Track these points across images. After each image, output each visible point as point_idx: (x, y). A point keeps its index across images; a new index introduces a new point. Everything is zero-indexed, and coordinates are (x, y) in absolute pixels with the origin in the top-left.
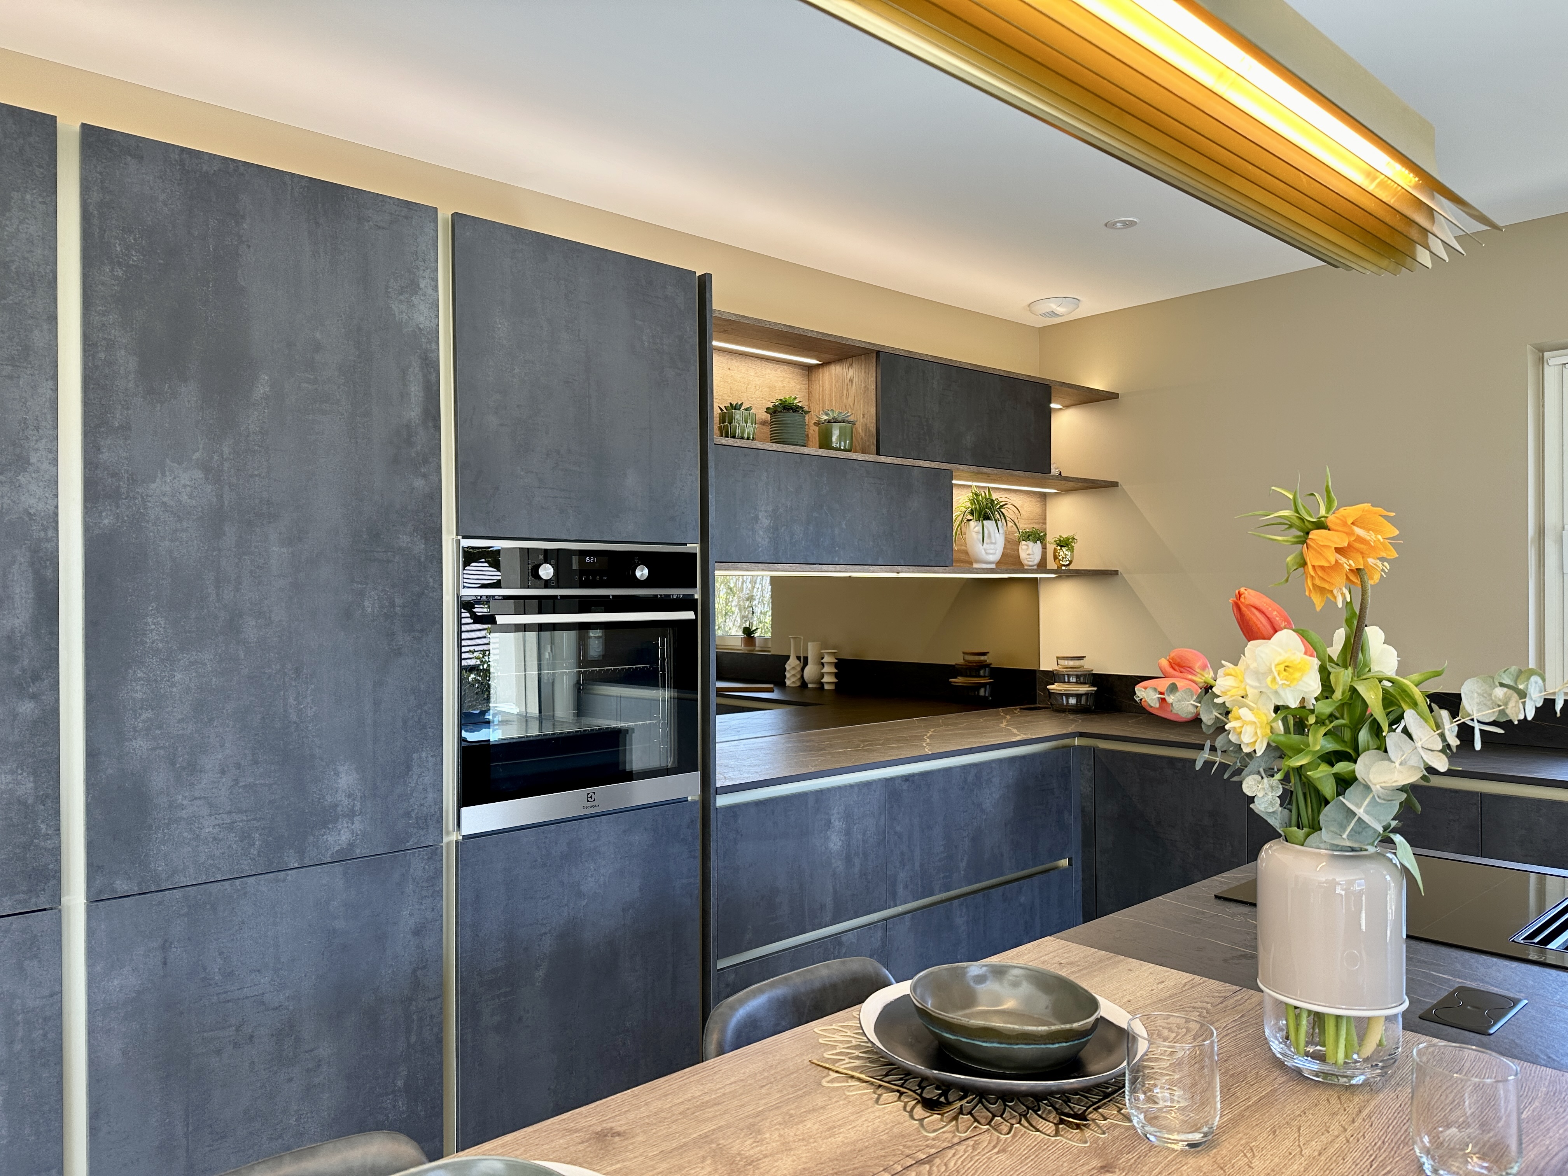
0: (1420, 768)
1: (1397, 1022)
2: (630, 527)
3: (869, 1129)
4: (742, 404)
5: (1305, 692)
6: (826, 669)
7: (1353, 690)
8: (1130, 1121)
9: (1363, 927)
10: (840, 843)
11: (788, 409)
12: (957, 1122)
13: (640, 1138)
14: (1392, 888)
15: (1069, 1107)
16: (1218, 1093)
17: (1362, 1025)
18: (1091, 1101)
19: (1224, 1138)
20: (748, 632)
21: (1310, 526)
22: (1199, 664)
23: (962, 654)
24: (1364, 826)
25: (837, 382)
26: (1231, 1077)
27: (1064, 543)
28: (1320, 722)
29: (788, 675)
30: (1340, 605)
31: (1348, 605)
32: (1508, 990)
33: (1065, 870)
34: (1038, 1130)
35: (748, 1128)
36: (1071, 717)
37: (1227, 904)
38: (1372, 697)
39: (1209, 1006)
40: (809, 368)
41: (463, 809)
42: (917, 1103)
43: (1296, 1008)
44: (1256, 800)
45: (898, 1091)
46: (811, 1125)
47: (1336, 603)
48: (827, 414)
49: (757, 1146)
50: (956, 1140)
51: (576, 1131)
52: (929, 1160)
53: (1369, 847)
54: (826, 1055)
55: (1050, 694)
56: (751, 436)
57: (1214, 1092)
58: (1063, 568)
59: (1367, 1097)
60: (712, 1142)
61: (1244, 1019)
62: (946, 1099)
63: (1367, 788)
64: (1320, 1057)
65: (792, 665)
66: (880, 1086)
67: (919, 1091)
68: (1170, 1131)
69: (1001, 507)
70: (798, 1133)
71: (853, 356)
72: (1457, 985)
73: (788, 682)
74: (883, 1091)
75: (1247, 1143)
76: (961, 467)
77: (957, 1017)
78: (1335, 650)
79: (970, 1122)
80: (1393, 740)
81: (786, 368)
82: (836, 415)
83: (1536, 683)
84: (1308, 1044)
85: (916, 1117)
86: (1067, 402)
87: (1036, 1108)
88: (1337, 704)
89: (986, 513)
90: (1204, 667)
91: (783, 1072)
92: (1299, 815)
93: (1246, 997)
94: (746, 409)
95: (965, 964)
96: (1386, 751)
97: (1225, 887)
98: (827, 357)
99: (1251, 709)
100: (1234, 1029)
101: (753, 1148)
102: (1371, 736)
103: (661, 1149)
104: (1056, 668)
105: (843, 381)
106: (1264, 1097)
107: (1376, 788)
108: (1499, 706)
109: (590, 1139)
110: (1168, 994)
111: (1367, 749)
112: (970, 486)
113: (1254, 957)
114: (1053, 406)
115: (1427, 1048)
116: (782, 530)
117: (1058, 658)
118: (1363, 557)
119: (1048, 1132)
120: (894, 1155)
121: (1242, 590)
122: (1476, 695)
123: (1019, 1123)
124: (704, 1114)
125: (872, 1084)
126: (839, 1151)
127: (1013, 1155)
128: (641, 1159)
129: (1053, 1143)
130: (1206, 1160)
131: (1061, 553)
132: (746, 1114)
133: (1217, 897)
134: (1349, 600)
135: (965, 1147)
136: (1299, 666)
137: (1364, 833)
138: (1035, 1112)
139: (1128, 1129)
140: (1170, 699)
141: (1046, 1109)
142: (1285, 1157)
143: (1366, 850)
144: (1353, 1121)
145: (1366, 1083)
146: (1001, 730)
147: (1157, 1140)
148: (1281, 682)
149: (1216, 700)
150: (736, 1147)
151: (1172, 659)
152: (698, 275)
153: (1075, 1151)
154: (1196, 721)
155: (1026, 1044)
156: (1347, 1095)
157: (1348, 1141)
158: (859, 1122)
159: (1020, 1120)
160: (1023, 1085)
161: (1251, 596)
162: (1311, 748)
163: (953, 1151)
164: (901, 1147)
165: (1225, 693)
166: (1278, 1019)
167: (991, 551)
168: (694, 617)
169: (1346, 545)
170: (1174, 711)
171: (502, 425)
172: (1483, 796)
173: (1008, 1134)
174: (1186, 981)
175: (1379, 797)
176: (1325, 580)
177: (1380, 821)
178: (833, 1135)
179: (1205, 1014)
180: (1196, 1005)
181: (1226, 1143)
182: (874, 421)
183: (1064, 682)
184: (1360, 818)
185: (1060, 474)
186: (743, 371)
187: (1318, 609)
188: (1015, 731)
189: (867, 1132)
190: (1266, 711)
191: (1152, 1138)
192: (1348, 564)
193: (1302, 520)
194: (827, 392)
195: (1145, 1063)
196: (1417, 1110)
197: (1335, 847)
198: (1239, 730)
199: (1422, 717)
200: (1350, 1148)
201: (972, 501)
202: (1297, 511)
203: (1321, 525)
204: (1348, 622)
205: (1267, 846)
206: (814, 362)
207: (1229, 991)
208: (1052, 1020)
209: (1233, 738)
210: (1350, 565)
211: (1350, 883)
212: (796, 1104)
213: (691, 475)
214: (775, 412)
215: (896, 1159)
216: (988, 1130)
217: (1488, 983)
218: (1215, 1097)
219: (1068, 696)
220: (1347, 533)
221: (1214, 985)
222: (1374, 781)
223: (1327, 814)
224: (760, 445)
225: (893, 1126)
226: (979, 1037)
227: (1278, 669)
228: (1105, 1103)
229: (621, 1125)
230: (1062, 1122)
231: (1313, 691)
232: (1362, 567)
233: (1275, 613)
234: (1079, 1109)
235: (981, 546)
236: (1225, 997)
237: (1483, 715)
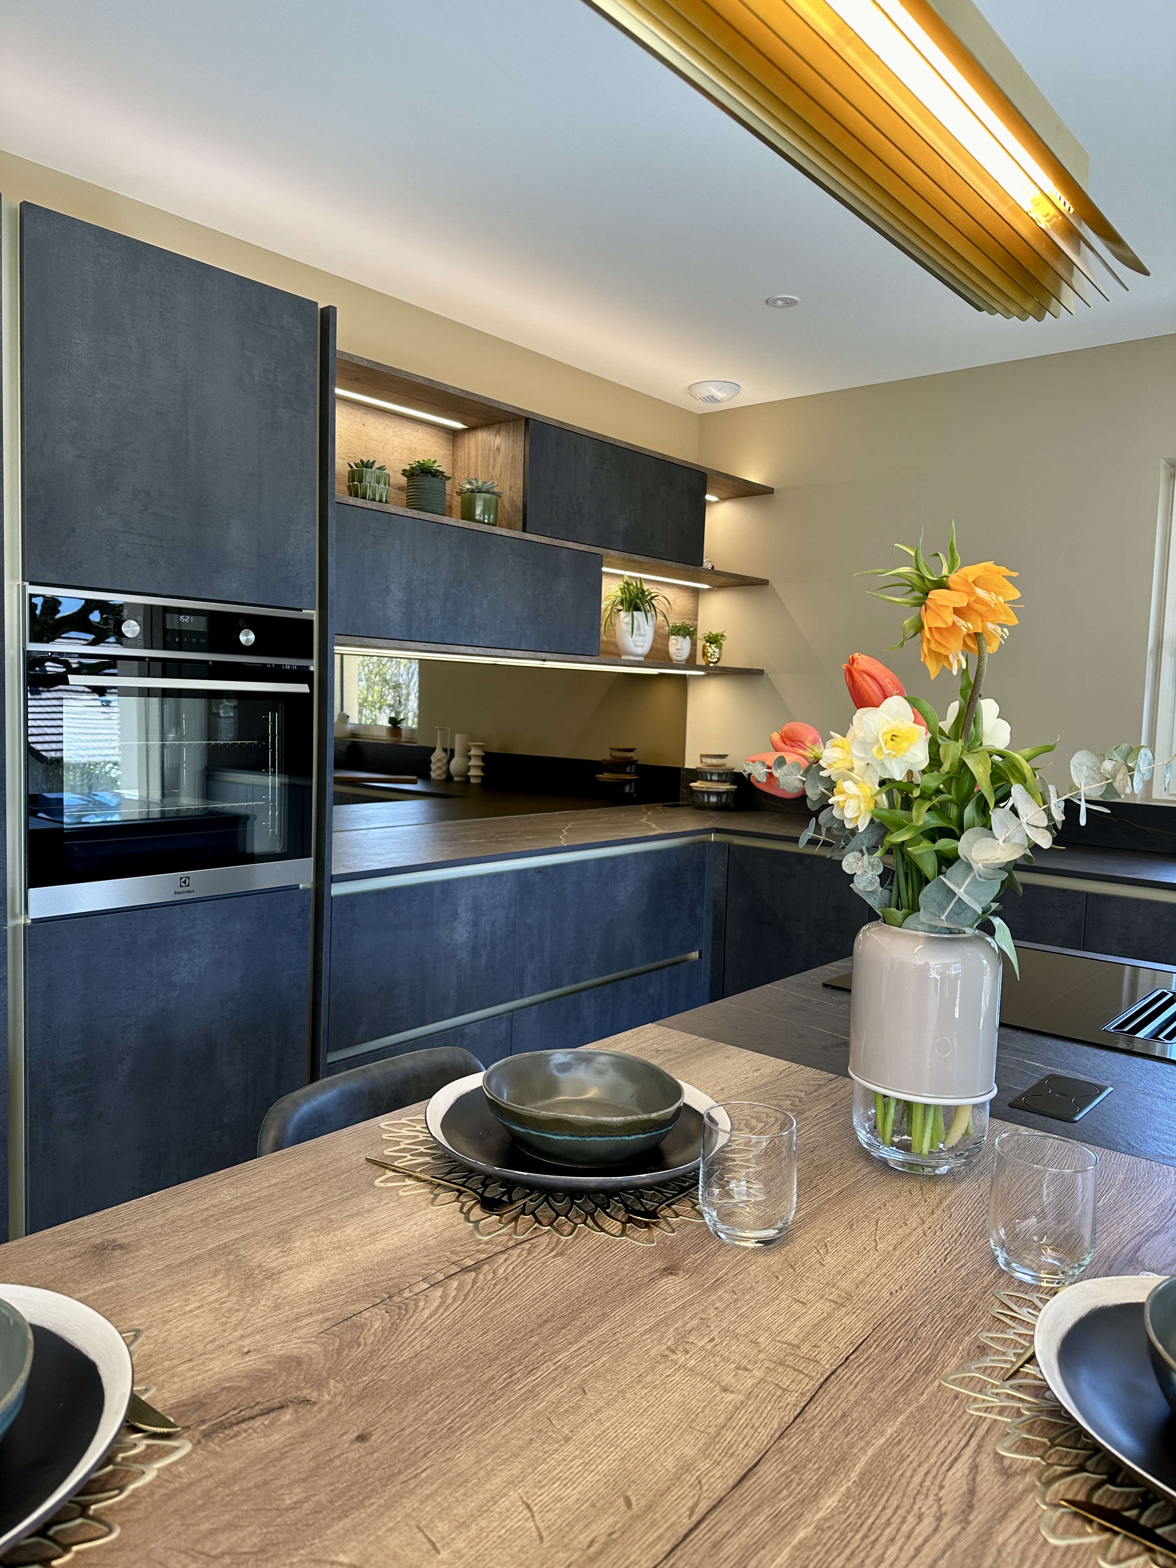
0: (1023, 845)
1: (984, 1110)
2: (234, 585)
3: (417, 1233)
4: (374, 462)
5: (912, 764)
6: (473, 762)
7: (963, 765)
8: (703, 1218)
9: (957, 1016)
10: (466, 935)
11: (426, 473)
12: (516, 1224)
13: (145, 1251)
14: (988, 973)
15: (641, 1203)
16: (795, 1186)
17: (950, 1113)
18: (666, 1196)
19: (798, 1234)
20: (394, 722)
21: (930, 586)
22: (810, 738)
23: (609, 751)
24: (964, 907)
25: (483, 450)
26: (814, 1168)
27: (714, 640)
28: (924, 797)
29: (433, 767)
30: (955, 673)
31: (964, 672)
32: (1095, 1078)
33: (694, 963)
34: (603, 1230)
35: (278, 1236)
36: (711, 814)
37: (834, 992)
38: (980, 770)
39: (802, 1094)
40: (454, 434)
41: (31, 890)
42: (476, 1203)
43: (885, 1096)
44: (855, 878)
45: (458, 1190)
46: (352, 1231)
47: (951, 672)
48: (470, 483)
49: (282, 1257)
50: (511, 1244)
51: (71, 1244)
52: (476, 1267)
53: (967, 930)
54: (386, 1152)
55: (692, 791)
56: (384, 499)
57: (791, 1184)
58: (711, 665)
59: (949, 1187)
60: (230, 1253)
61: (836, 1108)
62: (510, 1198)
63: (969, 867)
64: (905, 1147)
65: (438, 756)
66: (439, 1185)
67: (480, 1191)
68: (743, 1228)
69: (652, 598)
70: (334, 1240)
71: (501, 422)
72: (1048, 1073)
73: (433, 775)
74: (442, 1190)
75: (822, 1239)
76: (612, 552)
77: (532, 1109)
78: (947, 725)
79: (531, 1223)
80: (997, 816)
81: (428, 429)
82: (480, 484)
83: (1146, 755)
84: (894, 1133)
85: (472, 1219)
86: (724, 495)
87: (605, 1206)
88: (944, 778)
89: (636, 603)
90: (815, 742)
91: (333, 1172)
92: (899, 895)
93: (841, 1086)
94: (378, 469)
95: (550, 1051)
96: (991, 829)
97: (834, 976)
98: (474, 421)
99: (856, 782)
100: (825, 1118)
101: (277, 1259)
102: (977, 813)
103: (167, 1263)
104: (700, 765)
105: (490, 449)
106: (846, 1189)
107: (978, 866)
108: (1107, 779)
109: (85, 1253)
110: (762, 1082)
111: (972, 826)
112: (622, 576)
113: (847, 1044)
114: (708, 497)
115: (1011, 1136)
116: (417, 605)
117: (702, 756)
118: (982, 621)
119: (613, 1232)
120: (439, 1263)
121: (856, 655)
122: (1085, 768)
123: (584, 1222)
124: (229, 1221)
125: (431, 1183)
126: (377, 1259)
127: (571, 1258)
128: (140, 1275)
129: (617, 1244)
130: (777, 1258)
131: (710, 650)
132: (279, 1220)
133: (825, 985)
134: (964, 667)
135: (519, 1251)
136: (907, 735)
137: (963, 915)
138: (604, 1211)
139: (699, 1226)
140: (777, 773)
141: (616, 1206)
142: (859, 1253)
143: (964, 933)
144: (933, 1213)
145: (950, 1172)
146: (641, 825)
147: (728, 1238)
148: (886, 752)
149: (821, 773)
150: (258, 1257)
151: (785, 733)
152: (320, 306)
153: (640, 1253)
154: (802, 798)
155: (600, 1136)
156: (930, 1185)
157: (925, 1234)
158: (407, 1226)
159: (586, 1219)
160: (590, 1182)
161: (864, 661)
162: (914, 823)
163: (505, 1256)
164: (448, 1253)
165: (830, 765)
166: (867, 1107)
167: (640, 644)
168: (308, 691)
169: (965, 605)
170: (781, 787)
171: (79, 457)
172: (1088, 895)
173: (570, 1235)
174: (783, 1068)
175: (980, 876)
176: (941, 644)
177: (979, 903)
178: (373, 1242)
179: (797, 1103)
180: (789, 1093)
181: (799, 1240)
182: (521, 495)
183: (707, 780)
184: (959, 898)
185: (713, 568)
186: (380, 428)
187: (933, 677)
188: (654, 826)
189: (413, 1237)
190: (871, 785)
191: (722, 1236)
192: (965, 626)
193: (922, 578)
194: (473, 460)
195: (727, 1155)
196: (996, 1200)
197: (933, 929)
198: (842, 805)
199: (1029, 793)
200: (926, 1241)
201: (623, 591)
202: (918, 570)
203: (941, 585)
204: (963, 692)
205: (865, 928)
206: (459, 425)
207: (825, 1079)
208: (636, 1110)
209: (836, 813)
210: (968, 628)
211: (946, 967)
212: (339, 1208)
213: (307, 532)
214: (412, 475)
215: (440, 1267)
216: (549, 1230)
217: (1077, 1071)
218: (791, 1190)
219: (709, 793)
220: (967, 593)
221: (810, 1073)
222: (976, 859)
223: (928, 893)
224: (392, 509)
225: (444, 1230)
226: (550, 1129)
227: (885, 738)
228: (680, 1199)
229: (126, 1237)
230: (630, 1220)
231: (920, 763)
232: (980, 631)
233: (888, 680)
234: (650, 1205)
235: (629, 637)
236: (820, 1086)
237: (1091, 789)
